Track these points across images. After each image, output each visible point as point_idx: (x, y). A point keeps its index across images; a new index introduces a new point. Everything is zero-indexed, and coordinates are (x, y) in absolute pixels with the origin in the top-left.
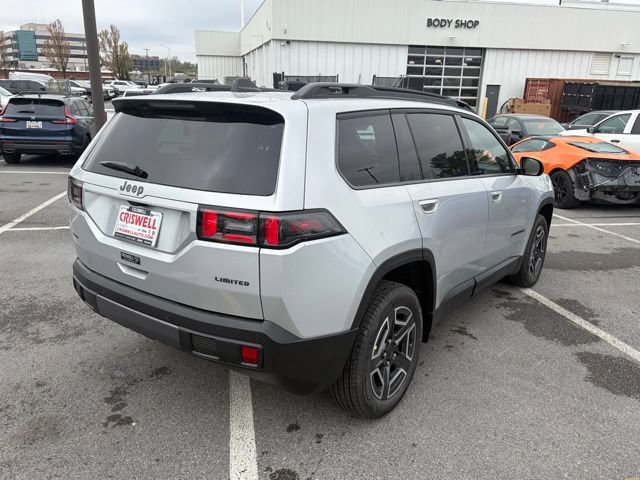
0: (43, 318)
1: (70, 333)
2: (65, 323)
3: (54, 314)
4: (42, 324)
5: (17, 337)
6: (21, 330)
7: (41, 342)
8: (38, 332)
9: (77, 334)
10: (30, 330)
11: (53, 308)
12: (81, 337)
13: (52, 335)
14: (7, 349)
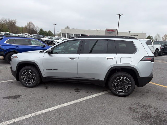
0: (151, 116)
1: (146, 107)
2: (146, 111)
3: (147, 116)
4: (152, 114)
5: (161, 113)
6: (160, 115)
7: (155, 108)
8: (155, 112)
9: (145, 105)
10: (157, 114)
11: (145, 119)
12: (144, 104)
13: (151, 109)
14: (165, 111)
